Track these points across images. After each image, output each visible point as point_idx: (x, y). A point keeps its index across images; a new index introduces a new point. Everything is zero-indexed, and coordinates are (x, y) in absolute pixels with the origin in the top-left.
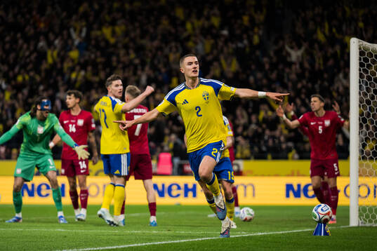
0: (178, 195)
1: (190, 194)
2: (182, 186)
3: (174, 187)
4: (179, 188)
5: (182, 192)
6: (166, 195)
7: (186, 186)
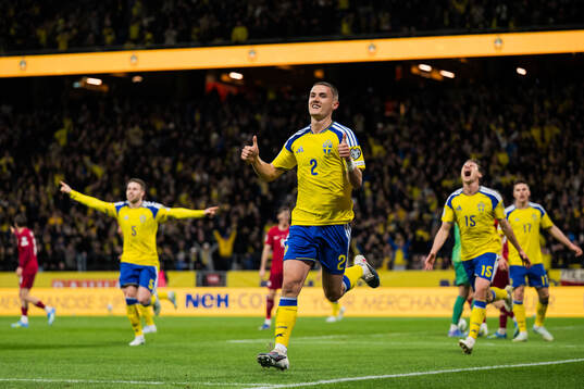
0: (211, 306)
1: (223, 304)
2: (215, 296)
3: (208, 298)
4: (212, 298)
5: (215, 302)
6: (200, 305)
7: (219, 296)
